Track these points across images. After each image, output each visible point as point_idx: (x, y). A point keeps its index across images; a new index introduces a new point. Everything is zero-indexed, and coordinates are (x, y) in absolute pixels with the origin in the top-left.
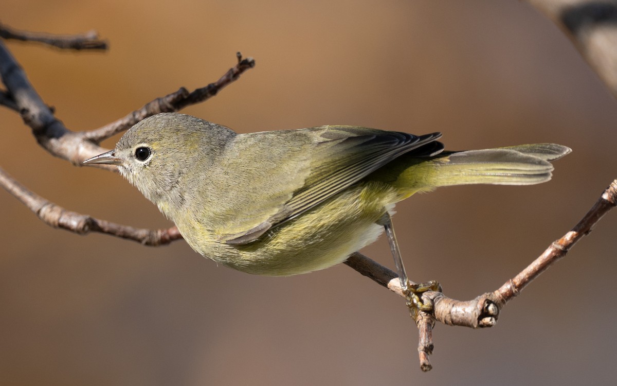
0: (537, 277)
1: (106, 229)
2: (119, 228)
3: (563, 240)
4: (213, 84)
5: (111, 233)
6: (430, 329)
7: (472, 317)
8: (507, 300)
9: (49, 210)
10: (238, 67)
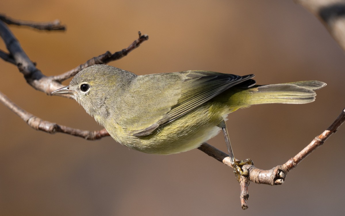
0: (307, 156)
1: (65, 131)
2: (73, 130)
3: (321, 136)
4: (125, 49)
5: (68, 133)
6: (247, 186)
7: (270, 179)
8: (290, 169)
9: (33, 120)
10: (139, 40)
